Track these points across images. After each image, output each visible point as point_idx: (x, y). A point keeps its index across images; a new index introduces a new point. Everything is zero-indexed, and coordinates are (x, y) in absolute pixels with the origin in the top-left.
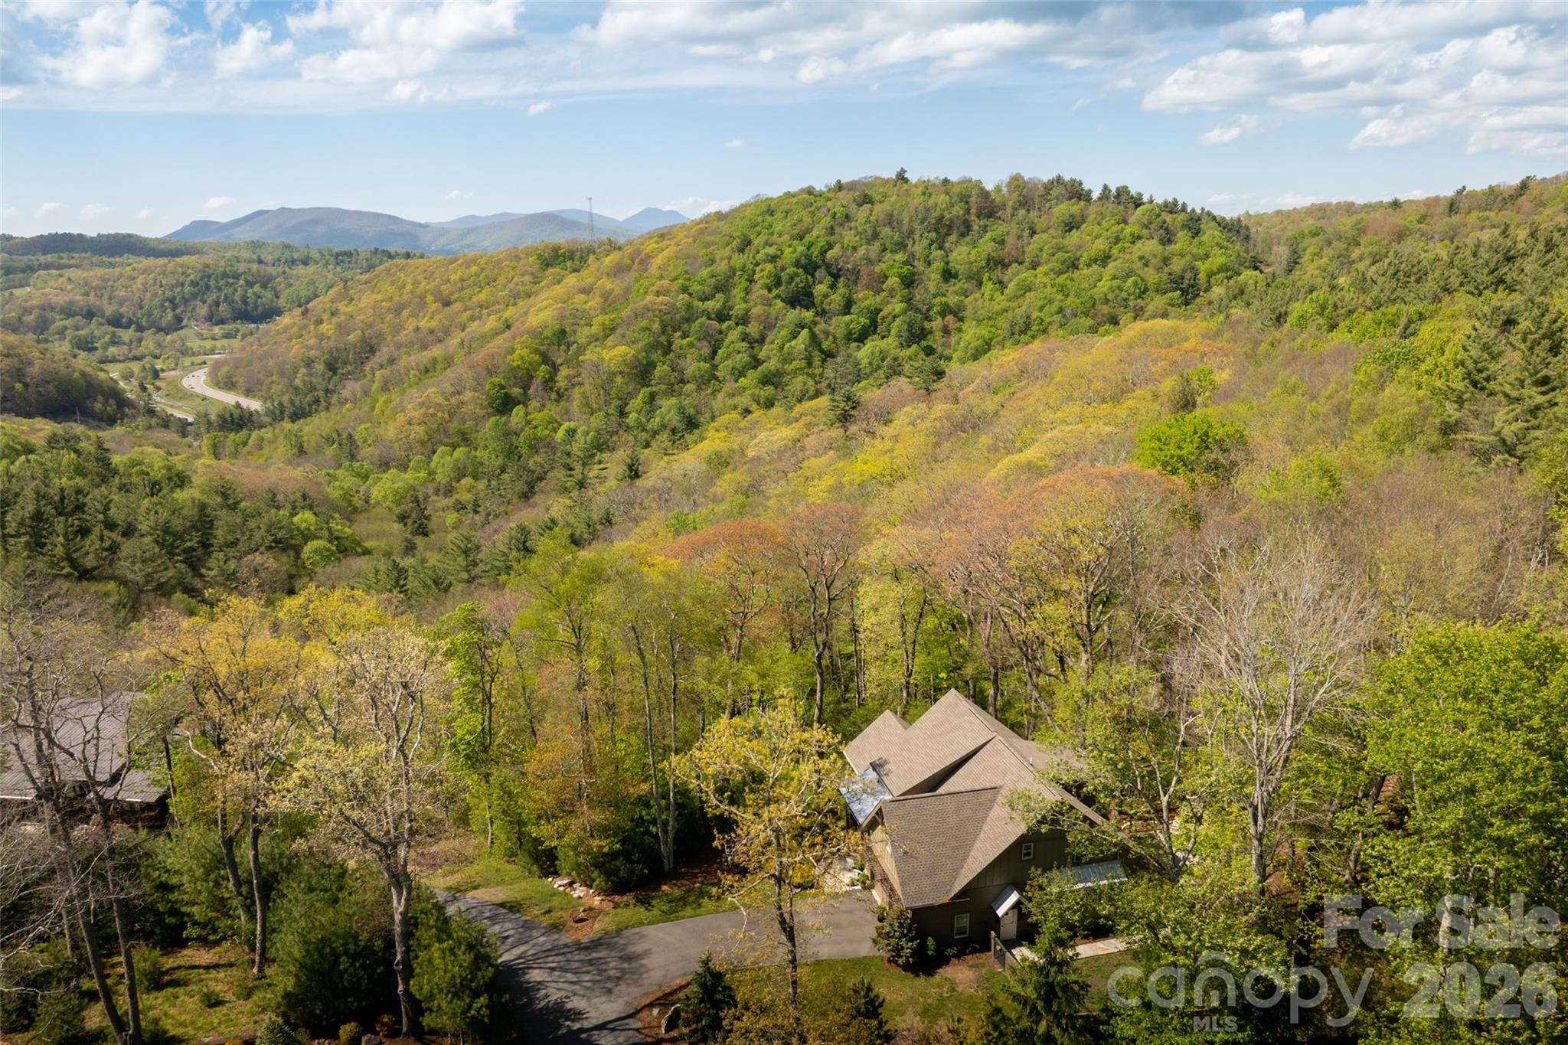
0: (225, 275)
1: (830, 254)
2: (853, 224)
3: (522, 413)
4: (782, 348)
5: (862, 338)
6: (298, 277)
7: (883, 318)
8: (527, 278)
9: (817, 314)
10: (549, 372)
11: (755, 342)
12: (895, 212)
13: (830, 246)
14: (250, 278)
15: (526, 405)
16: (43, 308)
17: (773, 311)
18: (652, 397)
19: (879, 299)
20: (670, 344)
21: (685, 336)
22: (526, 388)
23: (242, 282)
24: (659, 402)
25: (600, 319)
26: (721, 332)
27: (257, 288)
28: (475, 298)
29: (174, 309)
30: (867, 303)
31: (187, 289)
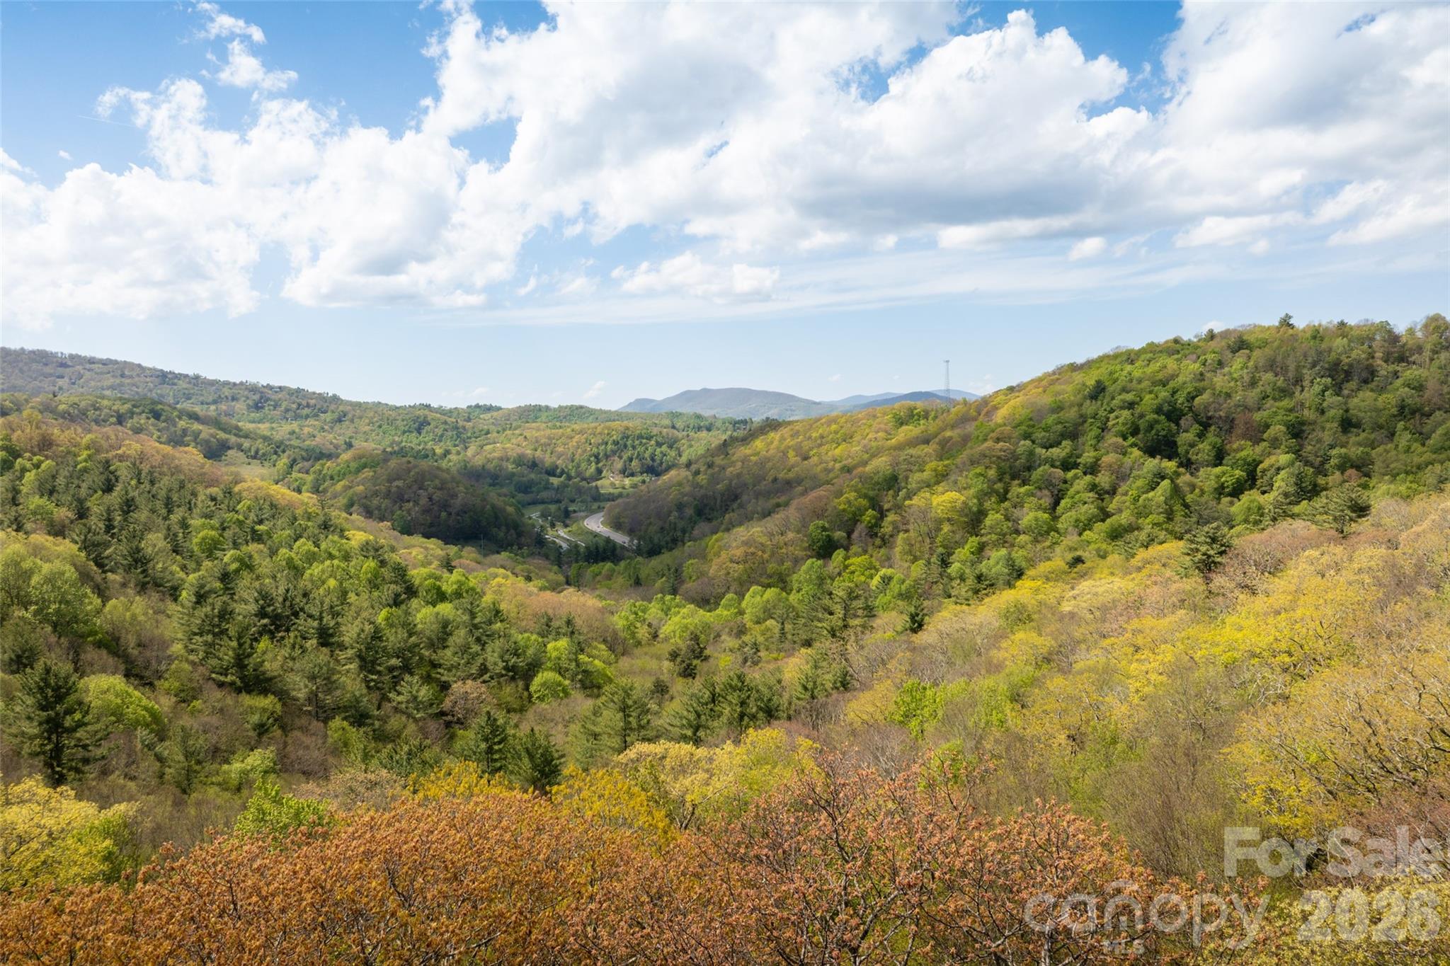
0: (640, 437)
1: (1197, 400)
2: (1226, 370)
3: (841, 558)
4: (1136, 500)
5: (1237, 492)
6: (699, 439)
7: (1264, 471)
8: (881, 434)
9: (1181, 465)
10: (874, 517)
11: (1104, 494)
12: (1279, 359)
13: (1199, 392)
14: (660, 440)
15: (847, 549)
16: (501, 459)
17: (1128, 461)
18: (981, 548)
19: (1258, 449)
20: (1007, 491)
21: (1024, 483)
22: (849, 534)
23: (653, 442)
24: (987, 552)
25: (933, 464)
26: (1065, 482)
27: (664, 448)
28: (830, 453)
29: (597, 463)
30: (1243, 454)
31: (609, 447)
